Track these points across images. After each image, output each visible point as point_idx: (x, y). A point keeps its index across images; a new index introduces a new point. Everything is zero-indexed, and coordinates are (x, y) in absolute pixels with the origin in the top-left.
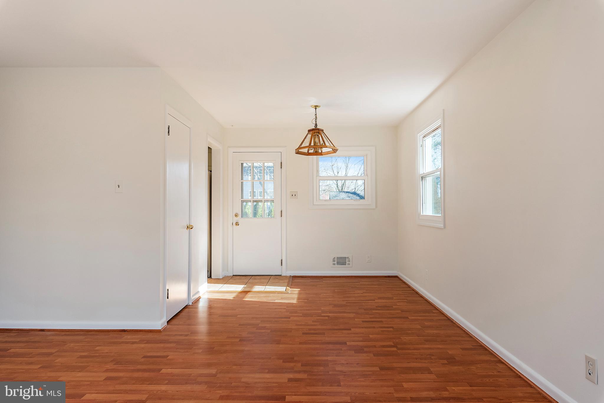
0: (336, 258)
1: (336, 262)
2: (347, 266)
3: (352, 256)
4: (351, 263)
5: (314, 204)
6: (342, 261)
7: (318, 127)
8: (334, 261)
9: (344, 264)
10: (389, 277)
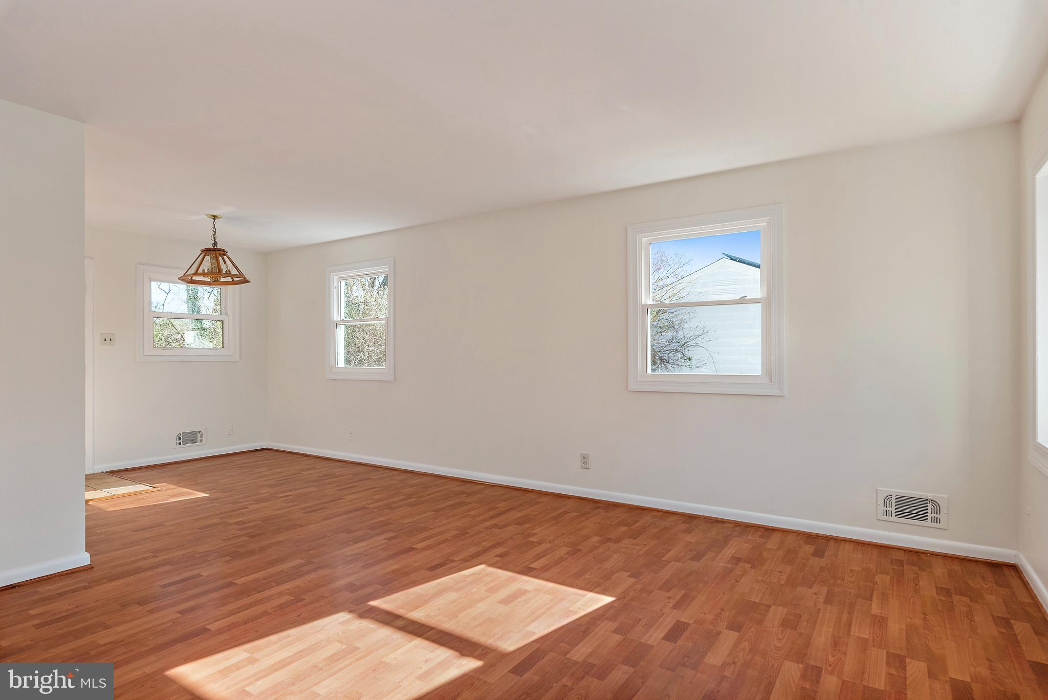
0: (181, 434)
1: (181, 441)
2: (198, 443)
3: (206, 429)
4: (204, 438)
5: (145, 354)
6: (190, 438)
7: (219, 247)
8: (178, 438)
9: (195, 441)
10: (256, 450)
